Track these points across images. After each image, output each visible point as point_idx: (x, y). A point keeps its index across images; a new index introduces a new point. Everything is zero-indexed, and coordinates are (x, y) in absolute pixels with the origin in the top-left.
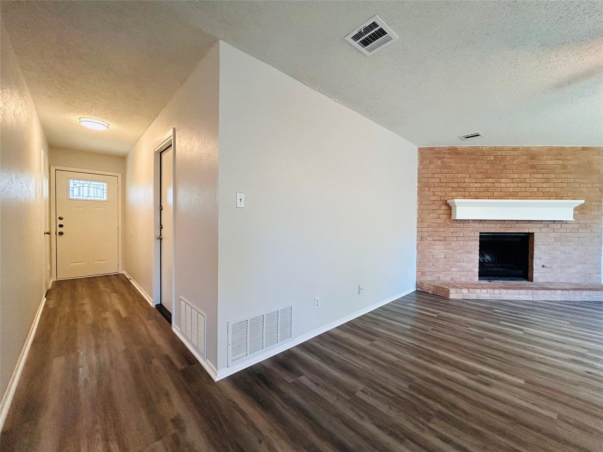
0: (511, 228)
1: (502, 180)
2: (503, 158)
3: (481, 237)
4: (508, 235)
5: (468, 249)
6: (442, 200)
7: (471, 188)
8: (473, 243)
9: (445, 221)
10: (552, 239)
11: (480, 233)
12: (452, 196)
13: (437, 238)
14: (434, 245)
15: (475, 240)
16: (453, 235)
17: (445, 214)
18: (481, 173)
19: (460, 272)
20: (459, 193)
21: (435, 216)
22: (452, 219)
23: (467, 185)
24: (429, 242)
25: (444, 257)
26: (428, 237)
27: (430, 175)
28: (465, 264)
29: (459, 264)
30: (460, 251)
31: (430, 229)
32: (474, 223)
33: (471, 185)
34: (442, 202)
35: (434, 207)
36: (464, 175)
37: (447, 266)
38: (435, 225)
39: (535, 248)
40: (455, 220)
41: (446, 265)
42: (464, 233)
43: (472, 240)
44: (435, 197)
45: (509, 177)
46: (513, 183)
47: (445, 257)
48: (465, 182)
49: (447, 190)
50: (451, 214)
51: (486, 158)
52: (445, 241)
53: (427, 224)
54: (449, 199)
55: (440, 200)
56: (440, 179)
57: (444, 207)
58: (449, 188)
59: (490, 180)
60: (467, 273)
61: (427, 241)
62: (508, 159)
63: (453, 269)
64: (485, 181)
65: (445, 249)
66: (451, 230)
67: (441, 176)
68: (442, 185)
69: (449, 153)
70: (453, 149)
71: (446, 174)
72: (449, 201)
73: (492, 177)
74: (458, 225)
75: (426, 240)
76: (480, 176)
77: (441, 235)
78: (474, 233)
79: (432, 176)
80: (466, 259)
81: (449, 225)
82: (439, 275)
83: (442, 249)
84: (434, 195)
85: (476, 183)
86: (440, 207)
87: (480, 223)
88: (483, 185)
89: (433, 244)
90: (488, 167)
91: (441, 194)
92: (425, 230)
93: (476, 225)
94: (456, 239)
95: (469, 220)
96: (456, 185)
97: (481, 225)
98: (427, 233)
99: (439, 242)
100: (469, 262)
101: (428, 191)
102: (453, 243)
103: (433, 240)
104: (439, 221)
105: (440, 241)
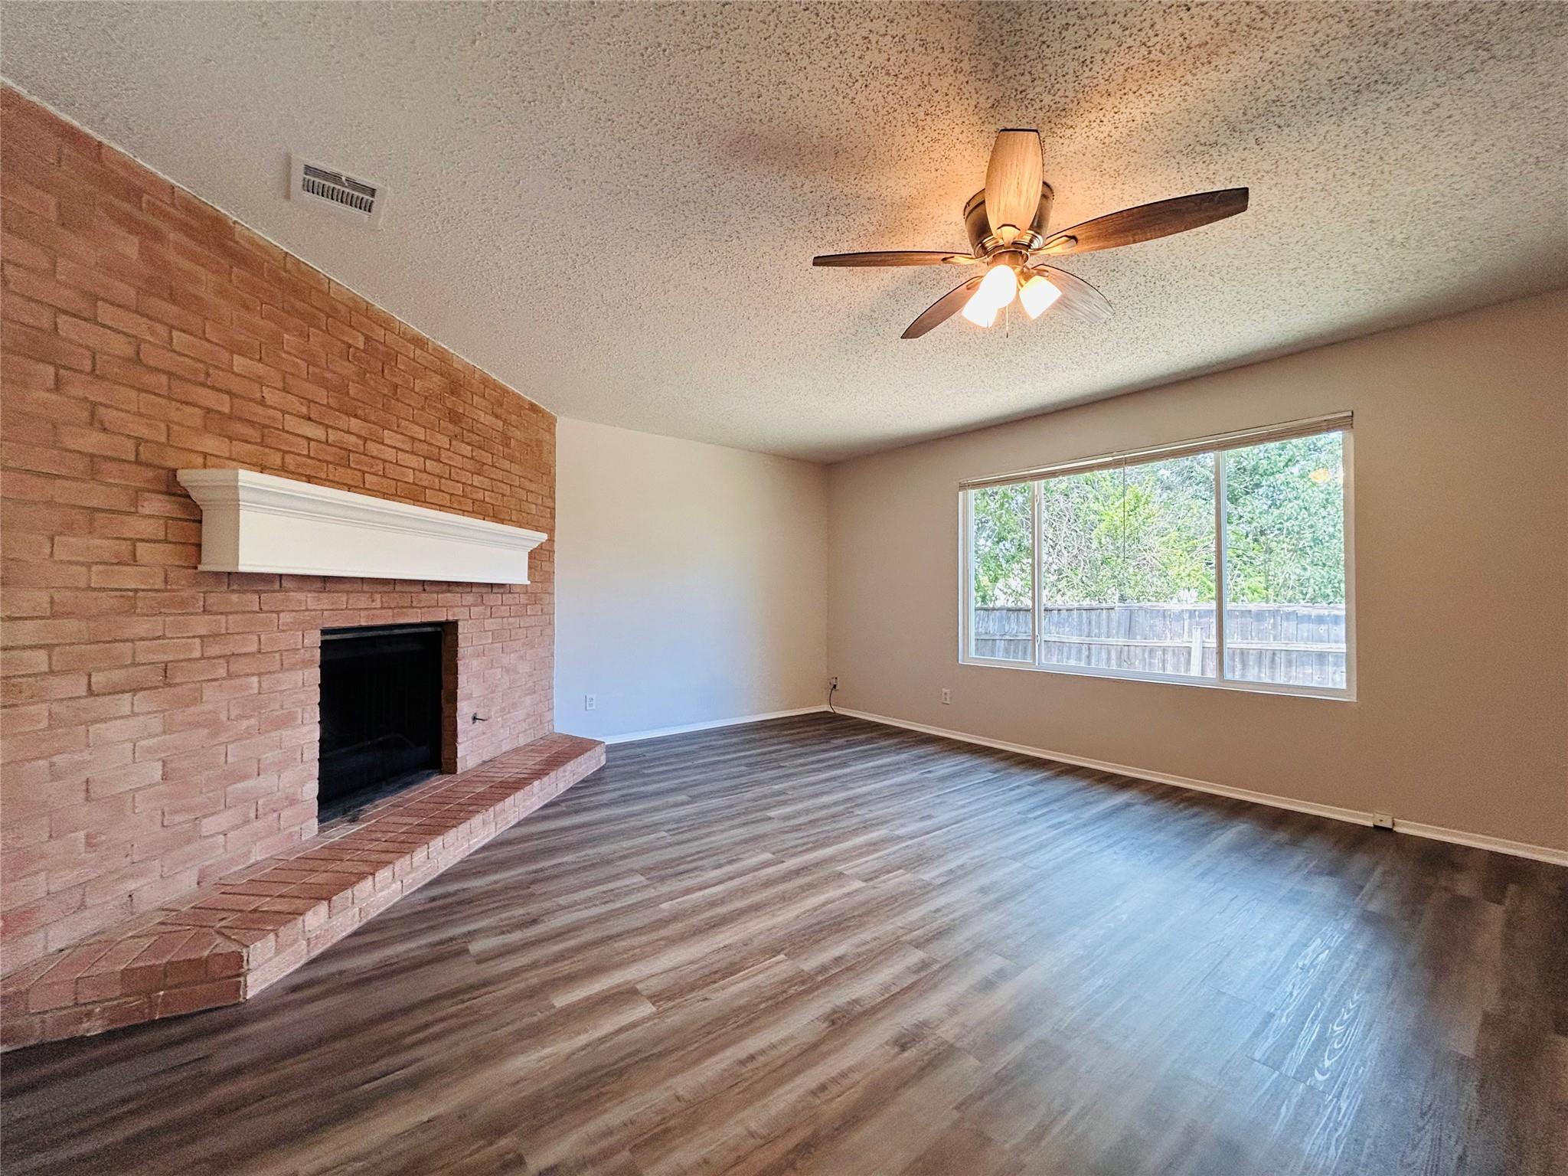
0: (412, 607)
1: (389, 437)
2: (390, 357)
3: (325, 646)
4: (397, 631)
5: (277, 707)
6: (148, 465)
7: (291, 437)
8: (298, 676)
9: (166, 581)
10: (487, 637)
11: (324, 632)
12: (205, 455)
13: (118, 675)
14: (96, 721)
15: (306, 664)
16: (210, 652)
17: (166, 541)
18: (323, 383)
19: (247, 821)
20: (240, 448)
21: (102, 546)
22: (201, 568)
23: (274, 419)
24: (56, 708)
25: (158, 776)
26: (54, 681)
27: (66, 297)
28: (266, 782)
29: (239, 785)
30: (245, 723)
31: (71, 625)
32: (300, 589)
33: (291, 423)
34: (150, 474)
35: (97, 496)
36: (259, 368)
37: (178, 818)
38: (106, 601)
39: (461, 669)
40: (217, 575)
41: (175, 812)
42: (263, 637)
43: (293, 668)
44: (102, 436)
45: (405, 432)
46: (413, 453)
47: (165, 777)
48: (262, 402)
49: (174, 415)
50: (199, 546)
51: (343, 333)
52: (170, 685)
53: (43, 598)
54: (189, 466)
55: (138, 462)
56: (137, 342)
57: (156, 505)
58: (189, 410)
59: (354, 424)
60: (276, 815)
61: (43, 709)
62: (403, 368)
63: (209, 825)
64: (341, 424)
65: (164, 732)
66: (201, 625)
67: (140, 327)
68: (150, 379)
69: (186, 228)
70: (209, 217)
71: (172, 327)
72: (184, 477)
73: (360, 412)
74: (234, 597)
75: (36, 698)
76: (321, 396)
77: (140, 658)
78: (300, 633)
79: (82, 305)
80: (269, 757)
81: (183, 603)
82: (131, 885)
83: (150, 736)
84: (94, 421)
85: (309, 419)
86: (135, 502)
87: (324, 590)
88: (333, 436)
89: (84, 716)
90: (348, 369)
91: (142, 430)
92: (27, 632)
93: (309, 599)
94: (222, 672)
95: (281, 576)
96: (224, 405)
97: (325, 601)
98: (41, 655)
99: (128, 696)
100: (281, 766)
101: (49, 391)
102: (209, 692)
103: (91, 692)
104: (129, 577)
105: (134, 691)
